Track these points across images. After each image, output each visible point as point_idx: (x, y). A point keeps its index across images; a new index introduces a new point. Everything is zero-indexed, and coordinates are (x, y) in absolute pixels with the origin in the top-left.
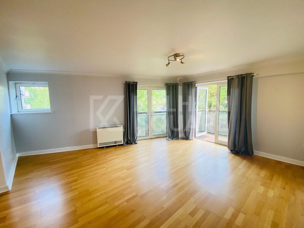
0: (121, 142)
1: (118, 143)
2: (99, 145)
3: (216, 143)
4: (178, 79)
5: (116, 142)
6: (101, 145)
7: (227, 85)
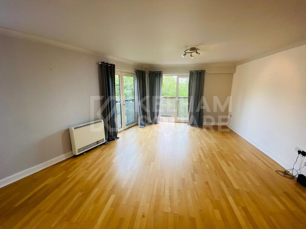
0: (104, 141)
1: (100, 143)
2: (78, 152)
3: (176, 122)
4: (144, 67)
5: (98, 142)
6: (80, 152)
7: (189, 77)
